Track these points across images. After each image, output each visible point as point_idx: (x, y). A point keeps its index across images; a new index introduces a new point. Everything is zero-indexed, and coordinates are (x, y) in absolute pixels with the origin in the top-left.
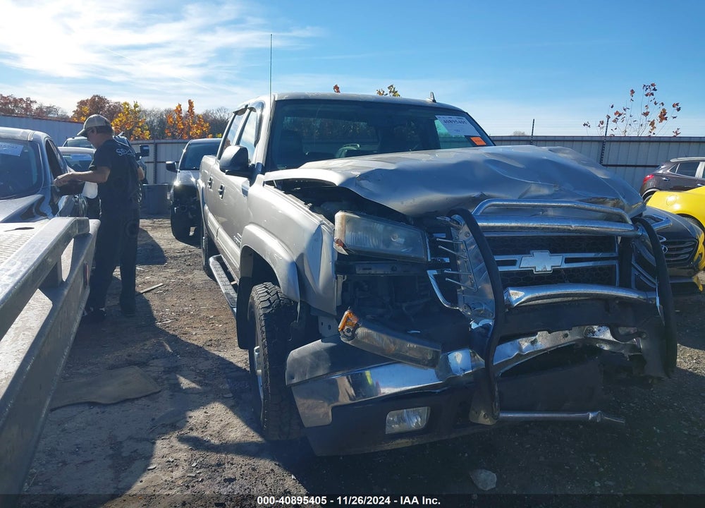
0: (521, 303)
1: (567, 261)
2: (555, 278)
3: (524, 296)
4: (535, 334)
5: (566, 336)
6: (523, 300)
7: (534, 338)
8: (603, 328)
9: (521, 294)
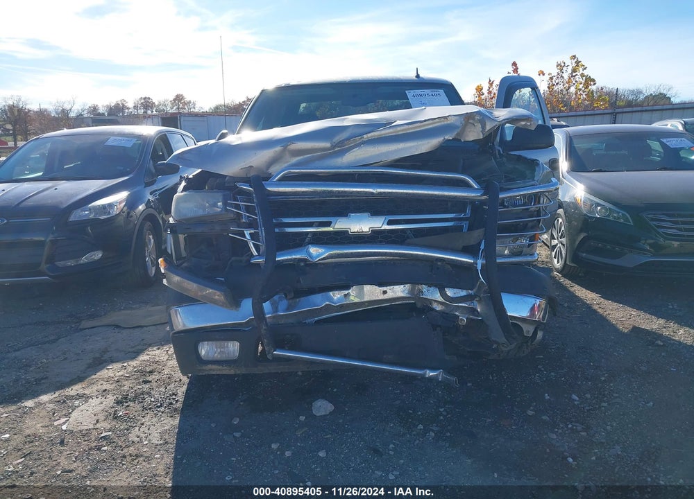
0: (319, 260)
1: (390, 223)
2: (375, 237)
3: (324, 253)
4: (347, 287)
5: (385, 292)
6: (323, 256)
7: (346, 292)
8: (432, 289)
9: (321, 250)
